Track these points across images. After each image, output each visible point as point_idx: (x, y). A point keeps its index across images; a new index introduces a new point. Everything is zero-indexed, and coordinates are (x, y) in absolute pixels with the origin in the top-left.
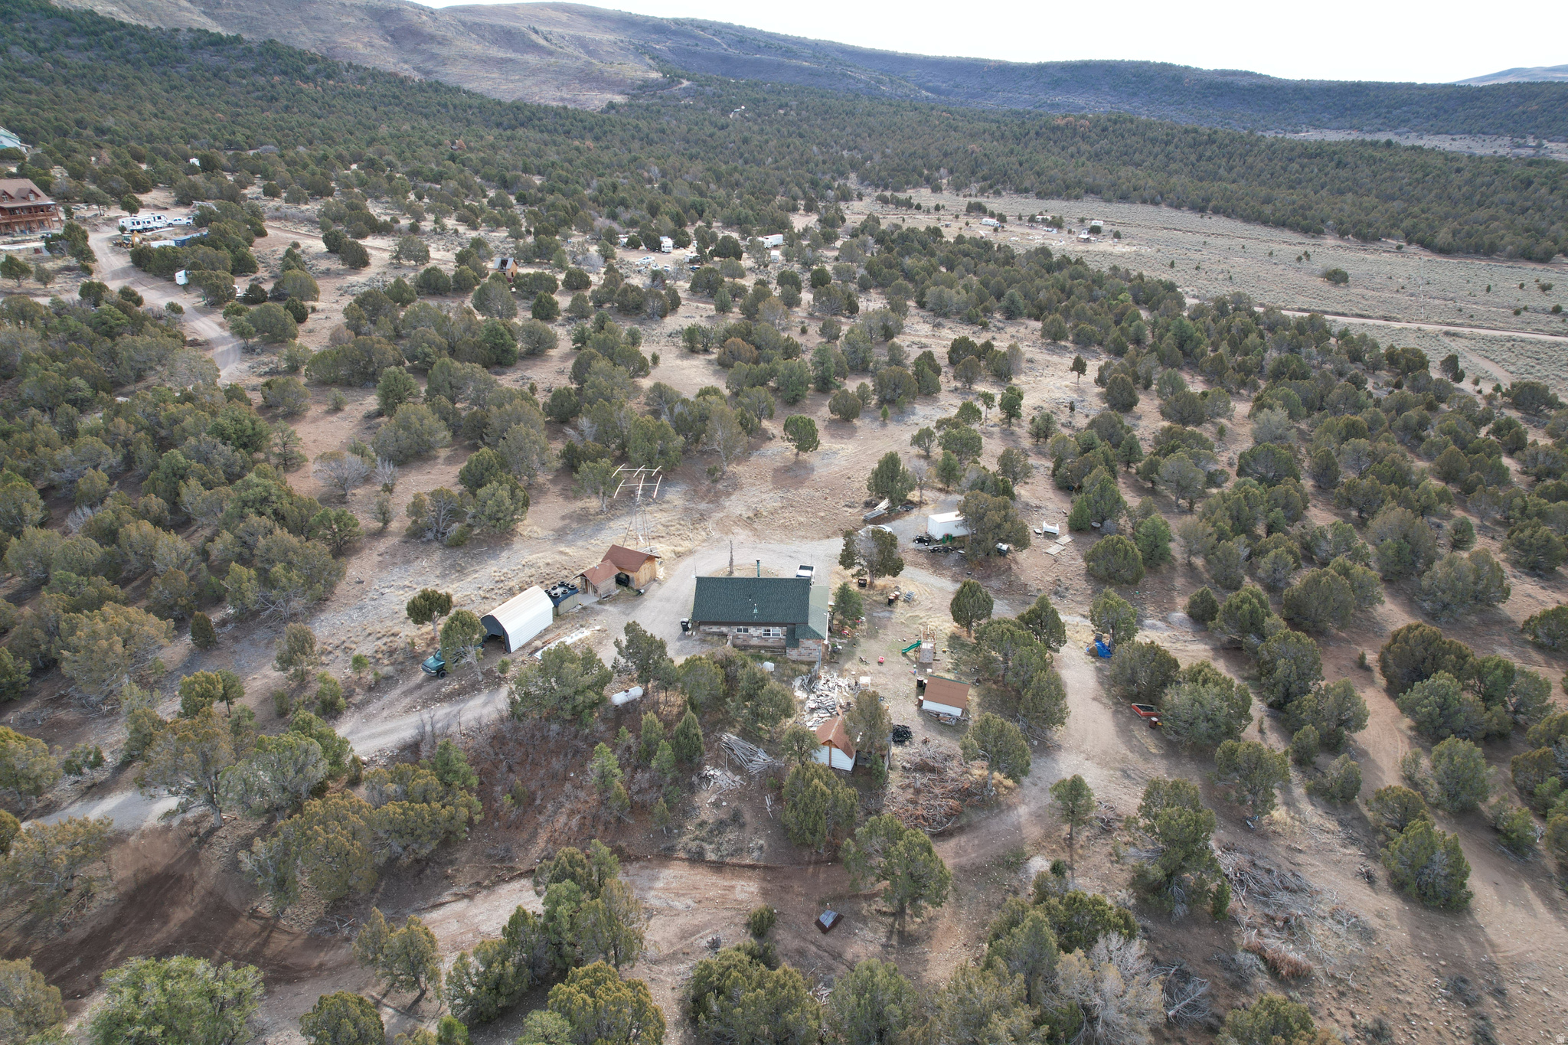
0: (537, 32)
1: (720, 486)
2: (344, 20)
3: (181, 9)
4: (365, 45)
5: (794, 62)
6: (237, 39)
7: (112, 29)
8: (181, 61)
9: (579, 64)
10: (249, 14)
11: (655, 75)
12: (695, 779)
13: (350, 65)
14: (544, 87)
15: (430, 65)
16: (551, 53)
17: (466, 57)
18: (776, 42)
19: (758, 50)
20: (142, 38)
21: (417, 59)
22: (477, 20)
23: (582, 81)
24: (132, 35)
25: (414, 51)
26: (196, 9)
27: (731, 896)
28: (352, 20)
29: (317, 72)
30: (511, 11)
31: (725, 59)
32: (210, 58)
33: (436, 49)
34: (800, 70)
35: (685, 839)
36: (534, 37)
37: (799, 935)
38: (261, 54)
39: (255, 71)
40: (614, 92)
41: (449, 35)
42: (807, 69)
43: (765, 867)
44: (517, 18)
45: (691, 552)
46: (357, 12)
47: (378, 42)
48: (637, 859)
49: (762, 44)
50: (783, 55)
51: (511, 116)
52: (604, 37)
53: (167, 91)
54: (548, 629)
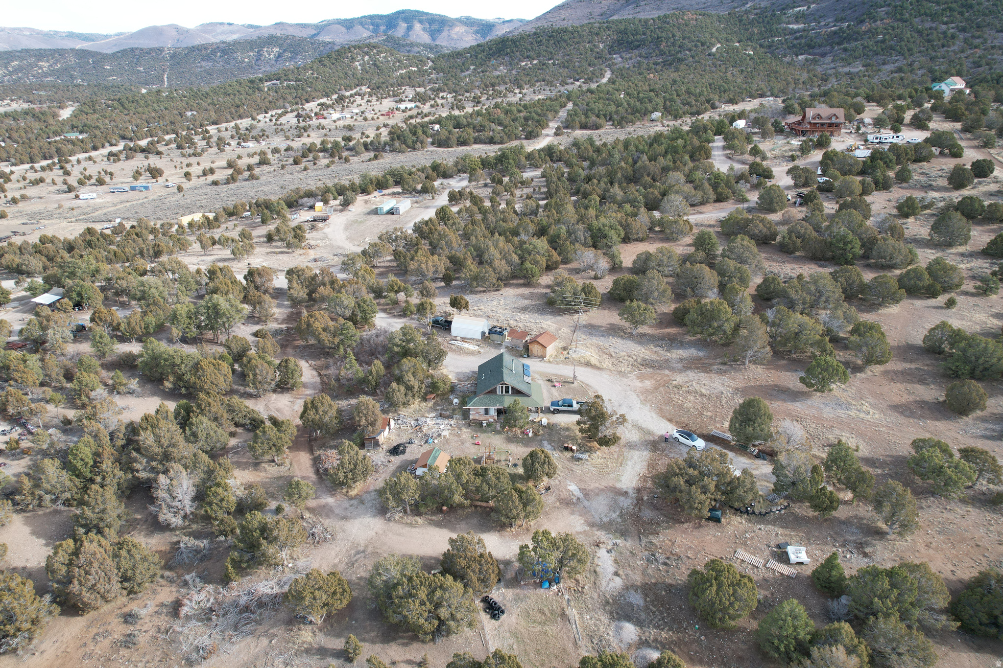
54: (473, 339)
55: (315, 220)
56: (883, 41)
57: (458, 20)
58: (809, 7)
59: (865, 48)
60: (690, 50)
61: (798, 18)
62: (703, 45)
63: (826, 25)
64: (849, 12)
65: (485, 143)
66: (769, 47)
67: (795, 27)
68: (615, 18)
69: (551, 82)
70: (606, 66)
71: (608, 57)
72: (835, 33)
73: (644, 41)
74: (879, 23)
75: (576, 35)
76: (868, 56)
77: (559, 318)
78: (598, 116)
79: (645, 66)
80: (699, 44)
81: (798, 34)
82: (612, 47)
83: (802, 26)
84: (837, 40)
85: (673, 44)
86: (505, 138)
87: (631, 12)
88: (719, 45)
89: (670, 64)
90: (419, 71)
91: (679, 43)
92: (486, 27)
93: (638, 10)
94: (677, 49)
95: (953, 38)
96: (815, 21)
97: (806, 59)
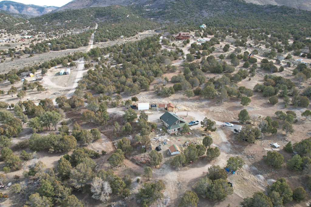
1: (216, 104)
8: (262, 11)
12: (128, 136)
13: (300, 10)
27: (109, 149)
29: (290, 12)
32: (268, 10)
35: (116, 141)
37: (105, 158)
48: (110, 139)
54: (147, 110)
55: (37, 80)
56: (172, 15)
57: (29, 5)
58: (150, 5)
59: (168, 16)
60: (121, 17)
61: (148, 8)
62: (124, 15)
63: (156, 10)
64: (161, 6)
65: (71, 48)
66: (142, 16)
67: (148, 10)
68: (91, 6)
69: (79, 27)
70: (95, 22)
71: (95, 19)
72: (159, 12)
73: (105, 14)
74: (169, 10)
75: (82, 12)
76: (169, 18)
77: (165, 99)
78: (104, 37)
79: (108, 22)
80: (123, 15)
81: (149, 12)
82: (95, 16)
83: (149, 10)
84: (160, 14)
85: (115, 15)
86: (78, 46)
87: (96, 5)
88: (129, 15)
89: (116, 21)
90: (25, 24)
91: (117, 14)
92: (41, 9)
93: (98, 4)
94: (117, 16)
95: (187, 14)
96: (152, 8)
97: (153, 19)
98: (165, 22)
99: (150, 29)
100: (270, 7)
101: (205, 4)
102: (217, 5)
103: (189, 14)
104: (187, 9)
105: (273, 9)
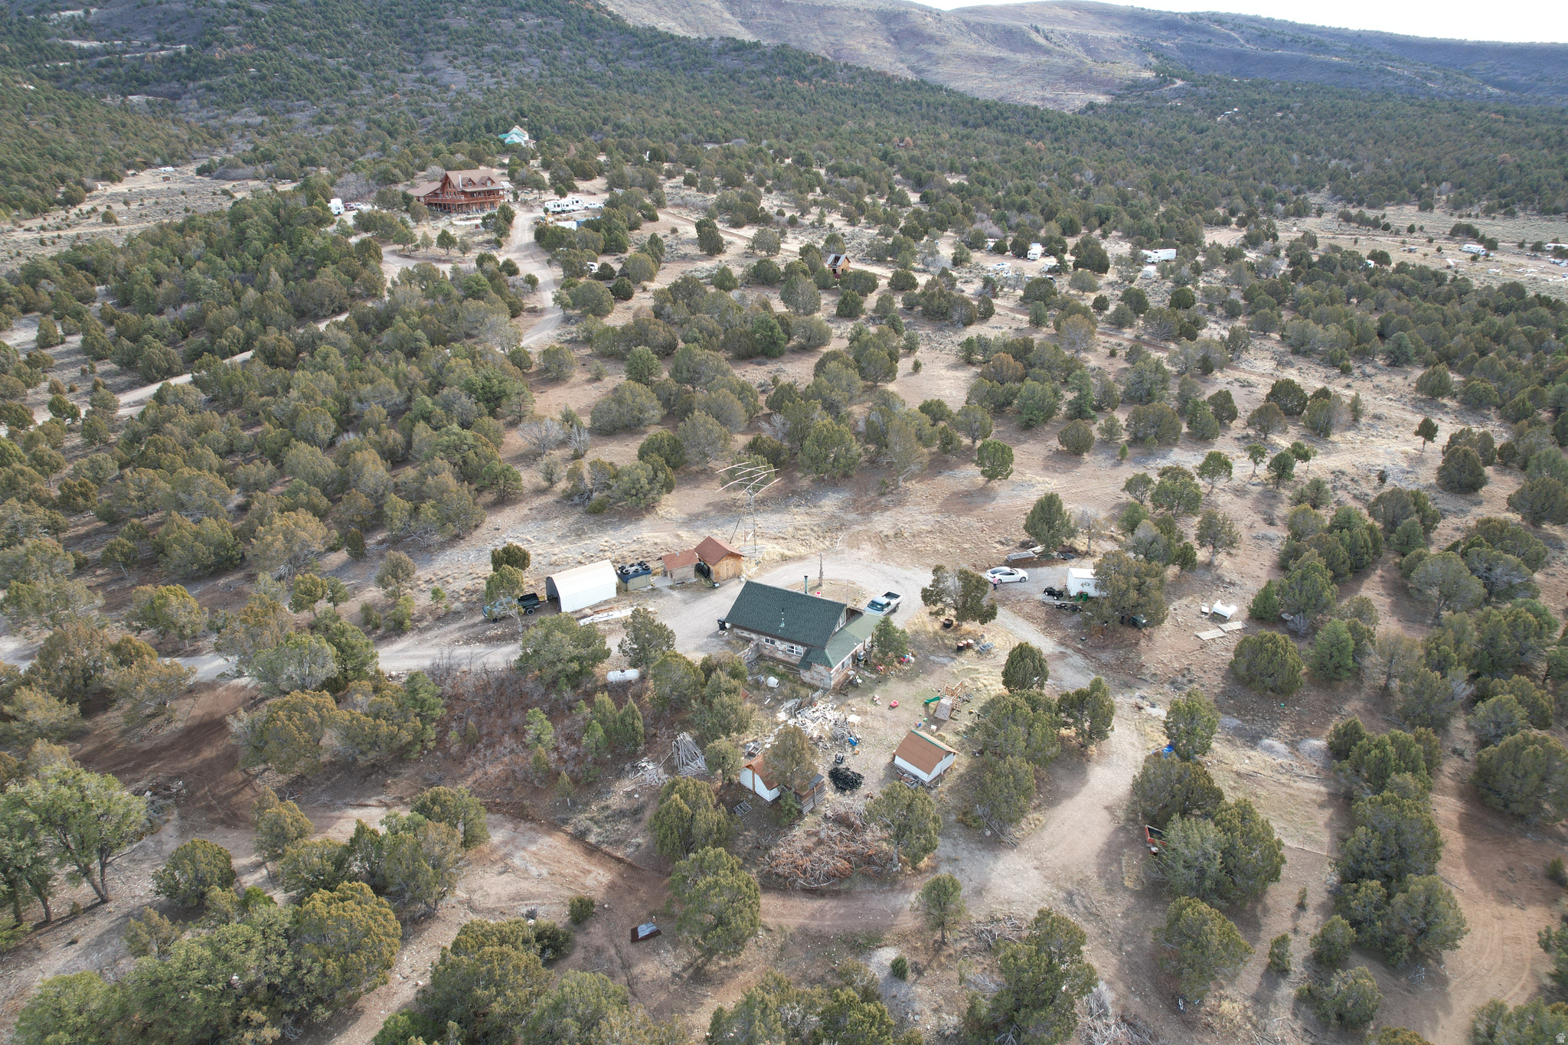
0: (1037, 30)
1: (883, 500)
2: (856, 24)
3: (723, 20)
4: (869, 46)
5: (1322, 57)
6: (757, 45)
7: (665, 41)
8: (707, 65)
9: (1070, 62)
10: (776, 22)
11: (1148, 75)
12: (628, 767)
13: (846, 65)
14: (1029, 86)
15: (923, 65)
16: (1047, 52)
17: (959, 56)
18: (1305, 36)
19: (1282, 44)
20: (684, 47)
21: (913, 59)
22: (981, 20)
23: (1068, 80)
24: (676, 45)
25: (912, 51)
26: (735, 20)
27: (581, 880)
28: (862, 24)
29: (815, 72)
30: (1018, 11)
31: (1239, 56)
32: (730, 62)
33: (933, 49)
34: (1327, 66)
35: (582, 816)
36: (1034, 35)
37: (610, 936)
38: (772, 57)
39: (763, 72)
40: (1099, 92)
41: (949, 35)
42: (1336, 65)
43: (630, 865)
44: (1022, 17)
45: (801, 558)
46: (869, 17)
47: (882, 43)
48: (533, 820)
49: (1287, 38)
50: (1310, 50)
51: (979, 115)
52: (1108, 34)
53: (689, 92)
54: (606, 602)
58: (87, 12)
63: (146, 46)
74: (237, 49)
81: (101, 59)
95: (354, 77)
96: (115, 36)
97: (148, 102)
98: (236, 120)
99: (158, 160)
100: (735, 50)
101: (431, 22)
102: (498, 30)
103: (361, 75)
104: (343, 46)
105: (750, 57)
